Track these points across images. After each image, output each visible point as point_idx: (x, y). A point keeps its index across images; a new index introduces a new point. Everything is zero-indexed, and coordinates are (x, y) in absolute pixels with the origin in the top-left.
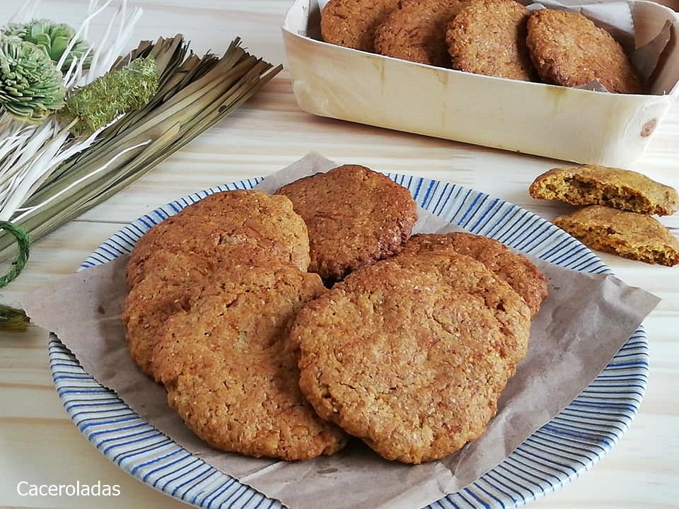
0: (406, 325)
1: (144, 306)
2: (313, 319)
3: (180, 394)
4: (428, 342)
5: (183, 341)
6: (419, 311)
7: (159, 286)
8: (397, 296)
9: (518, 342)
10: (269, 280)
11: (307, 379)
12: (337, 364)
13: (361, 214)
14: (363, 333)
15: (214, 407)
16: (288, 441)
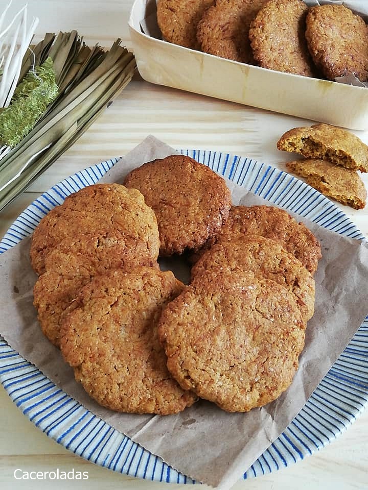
0: (238, 319)
1: (49, 297)
2: (174, 320)
3: (84, 376)
4: (254, 329)
5: (82, 336)
6: (246, 306)
7: (58, 281)
8: (231, 297)
9: (309, 310)
10: (139, 284)
11: (173, 366)
12: (193, 354)
13: (193, 203)
14: (209, 328)
15: (109, 387)
16: (162, 405)
